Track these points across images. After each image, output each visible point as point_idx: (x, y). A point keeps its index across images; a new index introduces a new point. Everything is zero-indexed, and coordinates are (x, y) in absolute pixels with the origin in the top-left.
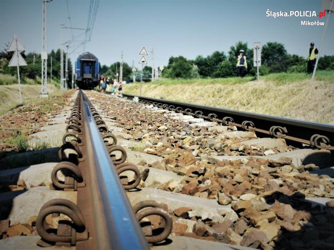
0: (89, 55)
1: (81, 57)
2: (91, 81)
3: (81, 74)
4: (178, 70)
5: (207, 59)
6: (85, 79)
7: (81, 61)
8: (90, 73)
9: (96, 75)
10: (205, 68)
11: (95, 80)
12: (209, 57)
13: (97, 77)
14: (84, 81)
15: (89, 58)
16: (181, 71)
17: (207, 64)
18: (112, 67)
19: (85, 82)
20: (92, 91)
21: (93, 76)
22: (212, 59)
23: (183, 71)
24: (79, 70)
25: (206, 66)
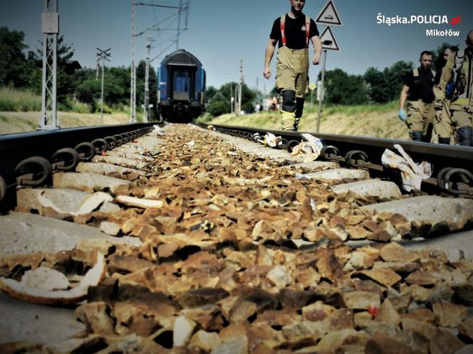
0: (185, 56)
1: (170, 58)
2: (186, 106)
3: (167, 93)
4: (336, 91)
5: (384, 74)
6: (177, 102)
7: (168, 66)
8: (186, 90)
9: (196, 94)
10: (380, 89)
11: (194, 104)
12: (386, 70)
13: (199, 98)
14: (175, 106)
15: (185, 62)
16: (342, 93)
17: (383, 82)
18: (223, 89)
19: (177, 107)
20: (189, 124)
21: (192, 95)
22: (391, 74)
23: (344, 92)
24: (165, 83)
25: (383, 86)
